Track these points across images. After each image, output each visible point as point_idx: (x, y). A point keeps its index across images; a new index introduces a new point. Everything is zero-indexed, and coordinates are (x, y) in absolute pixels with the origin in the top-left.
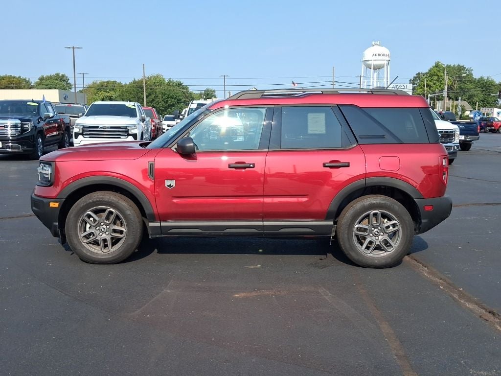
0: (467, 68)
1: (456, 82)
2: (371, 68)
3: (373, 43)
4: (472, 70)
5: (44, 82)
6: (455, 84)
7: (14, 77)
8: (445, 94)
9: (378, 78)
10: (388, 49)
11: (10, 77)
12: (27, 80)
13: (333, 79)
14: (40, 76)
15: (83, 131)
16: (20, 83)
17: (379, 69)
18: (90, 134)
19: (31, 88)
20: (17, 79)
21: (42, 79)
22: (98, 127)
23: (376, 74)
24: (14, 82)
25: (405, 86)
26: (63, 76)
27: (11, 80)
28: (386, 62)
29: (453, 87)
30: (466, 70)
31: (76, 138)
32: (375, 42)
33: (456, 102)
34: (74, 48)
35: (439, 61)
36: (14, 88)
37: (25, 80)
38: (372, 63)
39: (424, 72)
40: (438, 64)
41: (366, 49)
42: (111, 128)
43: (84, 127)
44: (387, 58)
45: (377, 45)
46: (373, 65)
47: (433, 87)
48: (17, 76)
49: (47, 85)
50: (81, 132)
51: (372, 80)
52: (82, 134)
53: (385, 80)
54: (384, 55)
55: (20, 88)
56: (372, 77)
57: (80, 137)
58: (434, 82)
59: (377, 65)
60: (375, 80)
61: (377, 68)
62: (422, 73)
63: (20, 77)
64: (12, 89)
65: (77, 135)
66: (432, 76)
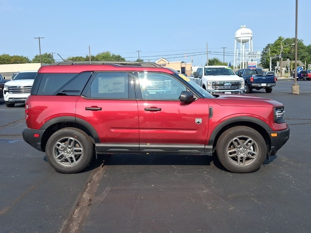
0: (299, 40)
1: (293, 49)
2: (240, 42)
3: (241, 26)
4: (303, 41)
5: (38, 59)
6: (292, 50)
7: (19, 57)
8: (280, 57)
9: (245, 48)
10: (251, 30)
11: (17, 57)
12: (27, 58)
13: (207, 50)
14: (35, 55)
15: (9, 89)
16: (23, 60)
17: (246, 42)
18: (12, 91)
19: (30, 62)
20: (21, 57)
21: (36, 57)
22: (16, 87)
23: (244, 46)
24: (19, 60)
25: (256, 53)
26: (49, 55)
27: (17, 58)
28: (250, 38)
29: (291, 52)
30: (299, 41)
31: (5, 94)
32: (243, 25)
33: (293, 62)
34: (39, 38)
35: (281, 36)
36: (19, 63)
37: (25, 58)
38: (241, 39)
39: (272, 43)
40: (280, 38)
41: (237, 31)
42: (25, 87)
43: (9, 87)
44: (250, 35)
45: (244, 27)
46: (242, 40)
47: (278, 53)
48: (21, 56)
49: (39, 61)
50: (7, 90)
51: (241, 49)
52: (8, 91)
53: (250, 49)
54: (248, 34)
55: (22, 63)
56: (241, 47)
57: (7, 93)
58: (279, 49)
59: (244, 40)
60: (244, 49)
61: (244, 42)
62: (271, 44)
63: (22, 56)
64: (18, 63)
65: (5, 92)
66: (277, 45)
